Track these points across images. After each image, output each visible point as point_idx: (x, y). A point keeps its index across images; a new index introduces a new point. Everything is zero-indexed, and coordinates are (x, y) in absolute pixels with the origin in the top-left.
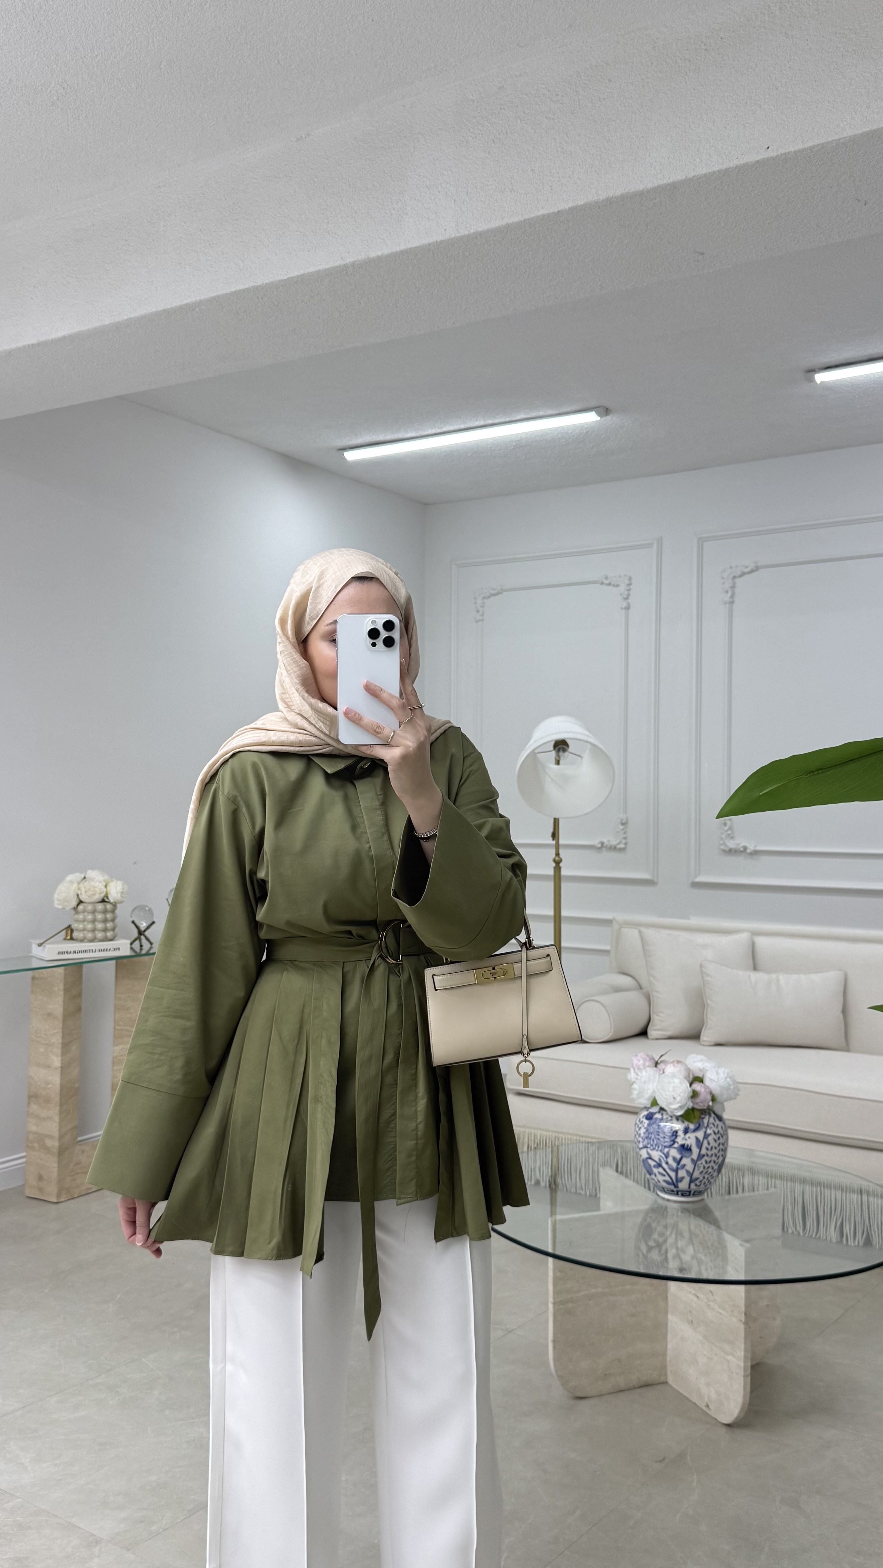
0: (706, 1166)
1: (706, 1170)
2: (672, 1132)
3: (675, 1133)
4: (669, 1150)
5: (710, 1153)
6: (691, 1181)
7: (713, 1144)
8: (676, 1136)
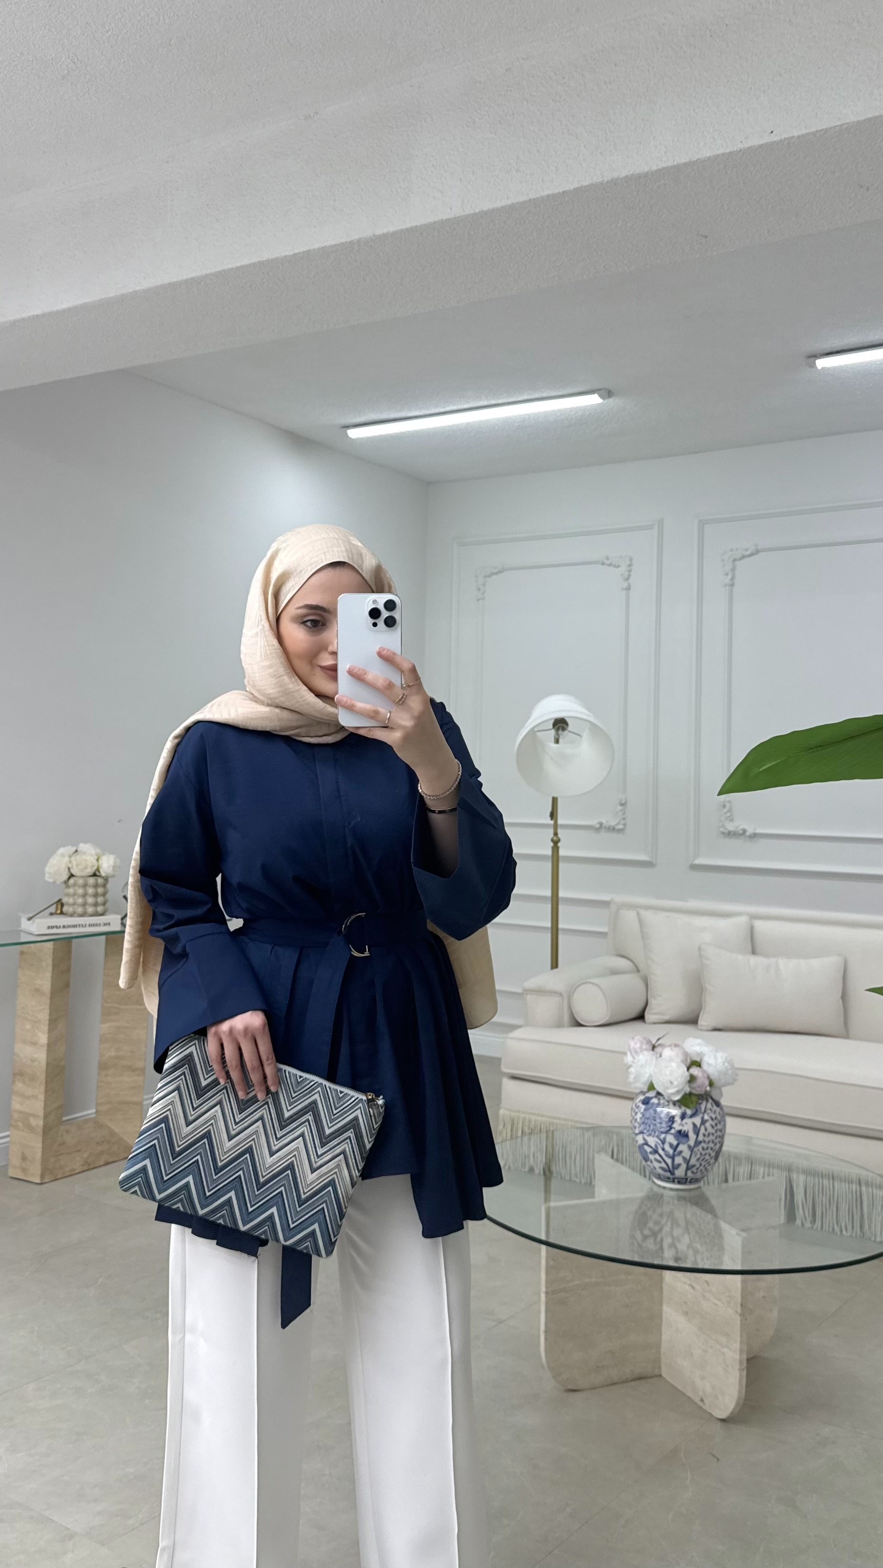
0: (703, 1153)
1: (702, 1158)
2: (669, 1117)
3: (672, 1119)
4: (666, 1136)
5: (707, 1139)
6: (688, 1169)
7: (710, 1130)
8: (673, 1122)
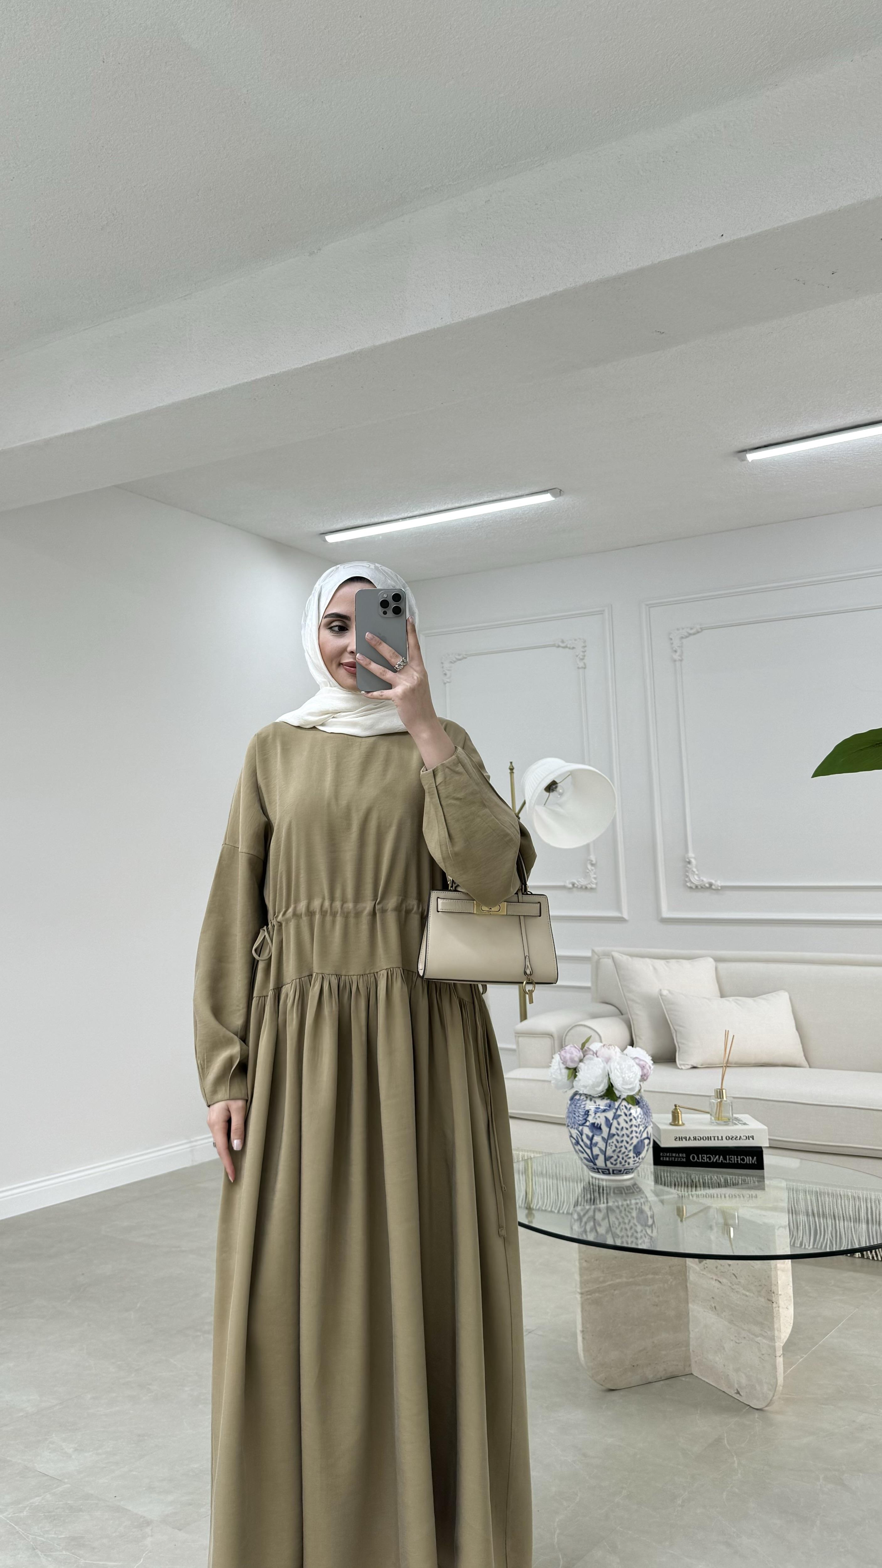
2: (585, 1111)
4: (583, 1128)
6: (606, 1159)
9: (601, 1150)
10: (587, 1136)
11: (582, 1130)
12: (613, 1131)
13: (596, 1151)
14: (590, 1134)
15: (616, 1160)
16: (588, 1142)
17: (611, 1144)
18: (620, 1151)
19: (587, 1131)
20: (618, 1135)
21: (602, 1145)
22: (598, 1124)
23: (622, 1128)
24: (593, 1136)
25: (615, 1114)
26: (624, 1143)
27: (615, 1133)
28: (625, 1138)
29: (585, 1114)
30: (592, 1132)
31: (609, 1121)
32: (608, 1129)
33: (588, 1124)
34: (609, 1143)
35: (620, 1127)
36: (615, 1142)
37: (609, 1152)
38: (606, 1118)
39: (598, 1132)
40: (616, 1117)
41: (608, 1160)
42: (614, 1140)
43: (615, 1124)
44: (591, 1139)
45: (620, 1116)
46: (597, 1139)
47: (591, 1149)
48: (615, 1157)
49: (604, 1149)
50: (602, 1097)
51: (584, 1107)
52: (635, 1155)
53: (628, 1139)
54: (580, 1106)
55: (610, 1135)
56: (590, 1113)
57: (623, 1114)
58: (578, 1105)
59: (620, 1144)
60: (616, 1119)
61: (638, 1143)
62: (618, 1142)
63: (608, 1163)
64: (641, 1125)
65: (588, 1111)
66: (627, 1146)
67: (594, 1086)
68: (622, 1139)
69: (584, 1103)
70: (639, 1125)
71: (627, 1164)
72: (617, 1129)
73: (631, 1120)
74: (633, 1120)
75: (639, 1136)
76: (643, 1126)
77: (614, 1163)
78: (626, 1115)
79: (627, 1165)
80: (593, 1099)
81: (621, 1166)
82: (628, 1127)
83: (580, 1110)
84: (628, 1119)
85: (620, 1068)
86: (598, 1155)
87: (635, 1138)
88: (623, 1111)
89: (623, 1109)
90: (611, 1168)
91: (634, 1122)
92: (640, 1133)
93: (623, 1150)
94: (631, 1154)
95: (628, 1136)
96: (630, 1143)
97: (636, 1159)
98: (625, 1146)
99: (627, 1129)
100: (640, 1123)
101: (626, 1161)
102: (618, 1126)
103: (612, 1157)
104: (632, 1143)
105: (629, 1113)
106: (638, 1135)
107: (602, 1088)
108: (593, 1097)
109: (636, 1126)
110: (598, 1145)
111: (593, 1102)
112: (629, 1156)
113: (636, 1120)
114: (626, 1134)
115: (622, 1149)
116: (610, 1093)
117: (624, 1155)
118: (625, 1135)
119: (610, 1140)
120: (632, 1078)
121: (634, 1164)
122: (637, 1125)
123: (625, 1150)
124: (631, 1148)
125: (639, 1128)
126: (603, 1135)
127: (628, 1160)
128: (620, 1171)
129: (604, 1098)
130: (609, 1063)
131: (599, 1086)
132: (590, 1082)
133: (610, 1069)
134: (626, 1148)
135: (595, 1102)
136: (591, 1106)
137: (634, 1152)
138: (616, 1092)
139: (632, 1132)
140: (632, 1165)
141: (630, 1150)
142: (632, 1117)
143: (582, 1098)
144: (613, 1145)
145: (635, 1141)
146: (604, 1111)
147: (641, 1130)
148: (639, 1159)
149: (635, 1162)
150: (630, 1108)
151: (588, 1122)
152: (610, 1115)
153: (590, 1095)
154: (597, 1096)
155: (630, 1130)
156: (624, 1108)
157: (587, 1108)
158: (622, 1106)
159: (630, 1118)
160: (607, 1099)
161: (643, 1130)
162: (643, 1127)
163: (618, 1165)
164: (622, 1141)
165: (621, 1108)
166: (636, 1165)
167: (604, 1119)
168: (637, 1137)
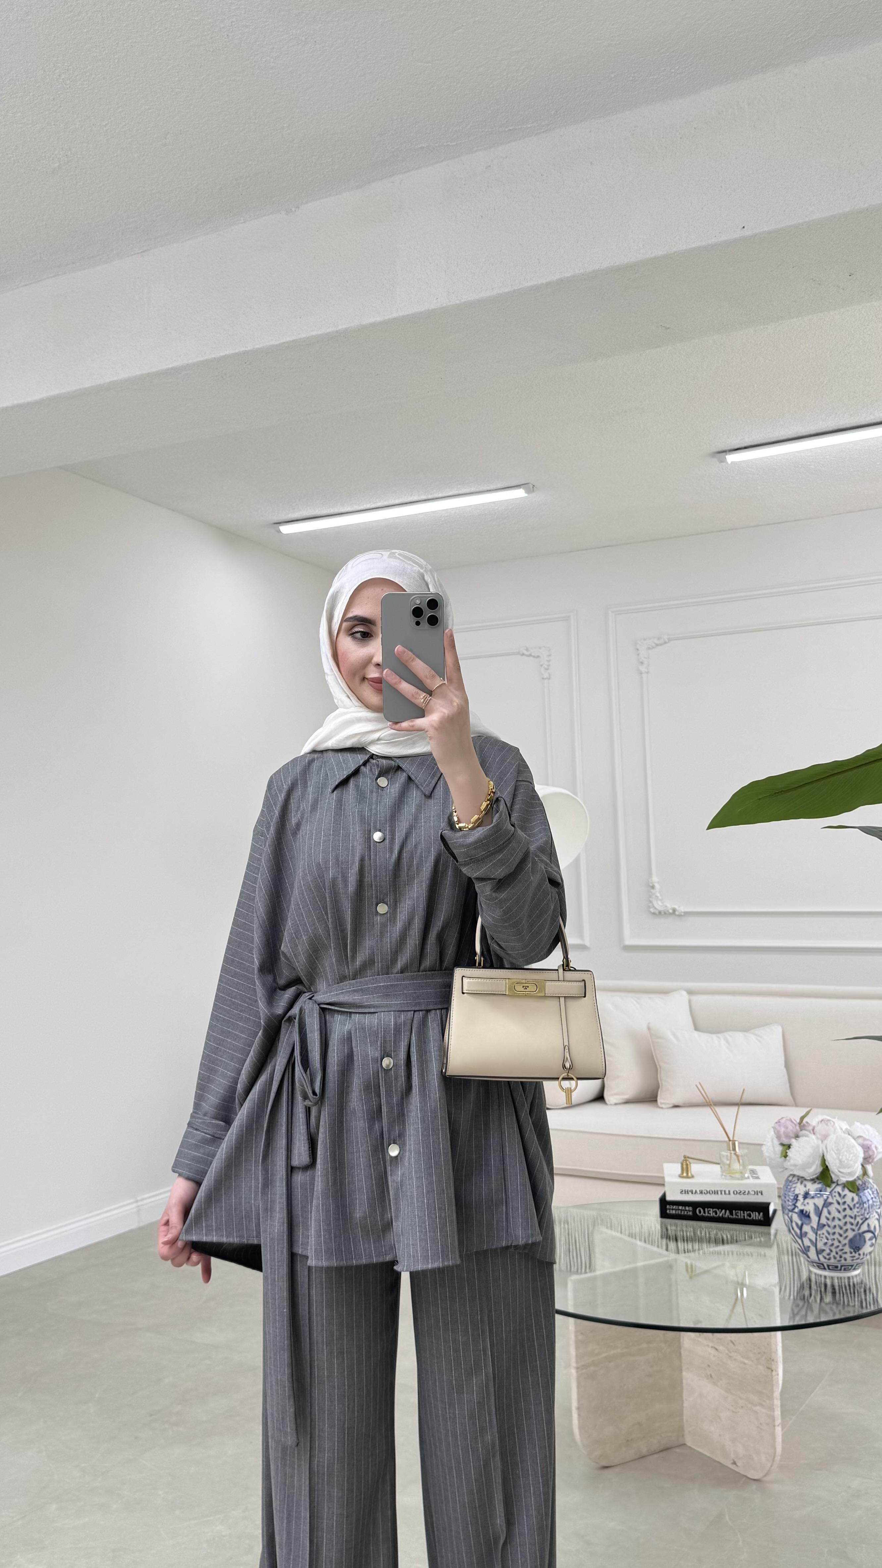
9: (810, 1240)
10: (797, 1224)
11: (791, 1217)
12: (823, 1221)
13: (807, 1242)
14: (800, 1223)
15: (829, 1254)
16: (798, 1231)
17: (822, 1236)
18: (832, 1245)
19: (795, 1217)
20: (829, 1226)
21: (811, 1235)
22: (806, 1212)
23: (834, 1218)
24: (802, 1225)
25: (826, 1200)
26: (837, 1236)
27: (825, 1223)
28: (837, 1230)
29: (794, 1199)
30: (801, 1220)
31: (818, 1208)
32: (817, 1219)
33: (796, 1210)
34: (820, 1235)
35: (831, 1217)
36: (826, 1234)
37: (820, 1245)
38: (815, 1204)
39: (807, 1221)
40: (827, 1204)
41: (820, 1254)
42: (824, 1231)
43: (825, 1211)
44: (801, 1228)
45: (831, 1204)
46: (806, 1228)
47: (801, 1238)
48: (828, 1251)
49: (815, 1241)
50: (813, 1181)
51: (794, 1190)
52: (852, 1251)
53: (841, 1232)
54: (791, 1188)
55: (820, 1226)
56: (798, 1198)
57: (835, 1202)
58: (789, 1187)
59: (832, 1237)
60: (827, 1207)
61: (855, 1236)
62: (829, 1233)
63: (821, 1256)
64: (859, 1216)
65: (797, 1196)
66: (841, 1239)
67: (805, 1166)
68: (833, 1231)
69: (794, 1186)
70: (855, 1216)
71: (842, 1259)
72: (828, 1219)
73: (845, 1210)
74: (848, 1209)
75: (856, 1229)
76: (861, 1217)
77: (828, 1257)
78: (839, 1203)
79: (843, 1261)
80: (805, 1182)
81: (836, 1261)
82: (841, 1217)
83: (790, 1194)
84: (841, 1208)
85: (837, 1150)
86: (809, 1247)
87: (849, 1231)
88: (835, 1199)
89: (835, 1196)
90: (825, 1263)
91: (848, 1212)
92: (857, 1225)
93: (836, 1243)
94: (847, 1249)
95: (841, 1228)
96: (844, 1235)
97: (854, 1254)
98: (837, 1238)
99: (840, 1220)
100: (857, 1214)
101: (841, 1257)
102: (828, 1215)
103: (824, 1250)
104: (846, 1237)
105: (843, 1200)
106: (854, 1227)
107: (815, 1169)
108: (806, 1180)
109: (852, 1218)
110: (808, 1236)
111: (803, 1186)
112: (843, 1251)
113: (851, 1209)
114: (839, 1226)
115: (834, 1242)
116: (825, 1176)
117: (838, 1250)
118: (837, 1227)
119: (820, 1230)
120: (851, 1160)
121: (853, 1260)
122: (853, 1216)
123: (838, 1244)
124: (847, 1241)
125: (855, 1219)
126: (812, 1225)
127: (844, 1256)
128: (837, 1267)
129: (815, 1182)
130: (825, 1142)
131: (811, 1167)
132: (800, 1162)
133: (826, 1148)
134: (840, 1242)
135: (805, 1186)
136: (800, 1189)
137: (851, 1247)
138: (833, 1176)
139: (846, 1223)
140: (851, 1262)
141: (845, 1244)
142: (846, 1206)
143: (794, 1179)
144: (824, 1236)
145: (851, 1234)
146: (813, 1197)
147: (858, 1222)
148: (859, 1255)
149: (855, 1258)
150: (845, 1195)
151: (796, 1208)
152: (820, 1202)
153: (803, 1177)
154: (809, 1178)
155: (844, 1221)
156: (837, 1195)
157: (797, 1192)
158: (835, 1192)
159: (843, 1207)
160: (818, 1183)
161: (861, 1222)
162: (862, 1219)
163: (832, 1260)
164: (834, 1233)
165: (834, 1194)
166: (855, 1261)
167: (813, 1206)
168: (853, 1230)
